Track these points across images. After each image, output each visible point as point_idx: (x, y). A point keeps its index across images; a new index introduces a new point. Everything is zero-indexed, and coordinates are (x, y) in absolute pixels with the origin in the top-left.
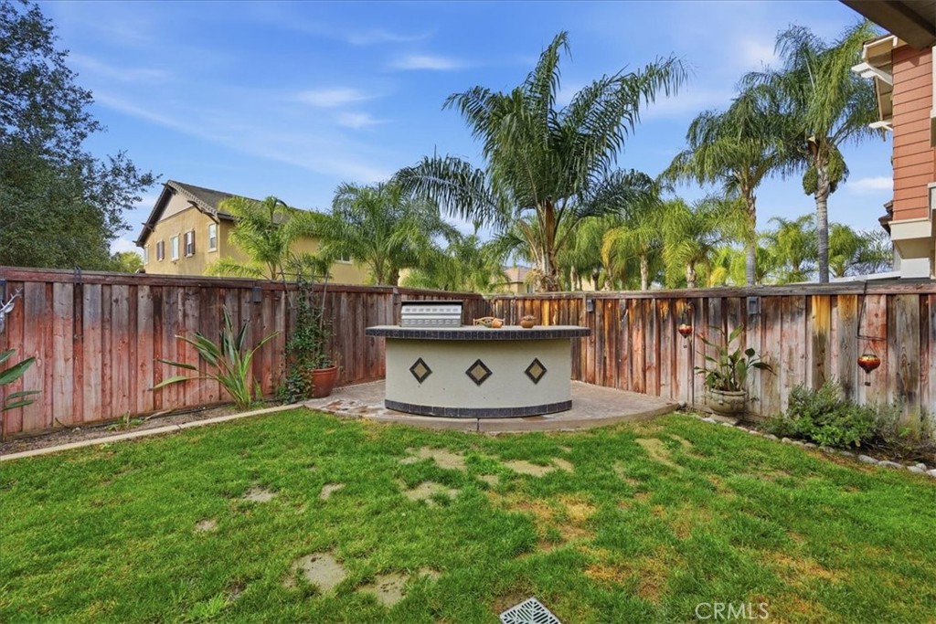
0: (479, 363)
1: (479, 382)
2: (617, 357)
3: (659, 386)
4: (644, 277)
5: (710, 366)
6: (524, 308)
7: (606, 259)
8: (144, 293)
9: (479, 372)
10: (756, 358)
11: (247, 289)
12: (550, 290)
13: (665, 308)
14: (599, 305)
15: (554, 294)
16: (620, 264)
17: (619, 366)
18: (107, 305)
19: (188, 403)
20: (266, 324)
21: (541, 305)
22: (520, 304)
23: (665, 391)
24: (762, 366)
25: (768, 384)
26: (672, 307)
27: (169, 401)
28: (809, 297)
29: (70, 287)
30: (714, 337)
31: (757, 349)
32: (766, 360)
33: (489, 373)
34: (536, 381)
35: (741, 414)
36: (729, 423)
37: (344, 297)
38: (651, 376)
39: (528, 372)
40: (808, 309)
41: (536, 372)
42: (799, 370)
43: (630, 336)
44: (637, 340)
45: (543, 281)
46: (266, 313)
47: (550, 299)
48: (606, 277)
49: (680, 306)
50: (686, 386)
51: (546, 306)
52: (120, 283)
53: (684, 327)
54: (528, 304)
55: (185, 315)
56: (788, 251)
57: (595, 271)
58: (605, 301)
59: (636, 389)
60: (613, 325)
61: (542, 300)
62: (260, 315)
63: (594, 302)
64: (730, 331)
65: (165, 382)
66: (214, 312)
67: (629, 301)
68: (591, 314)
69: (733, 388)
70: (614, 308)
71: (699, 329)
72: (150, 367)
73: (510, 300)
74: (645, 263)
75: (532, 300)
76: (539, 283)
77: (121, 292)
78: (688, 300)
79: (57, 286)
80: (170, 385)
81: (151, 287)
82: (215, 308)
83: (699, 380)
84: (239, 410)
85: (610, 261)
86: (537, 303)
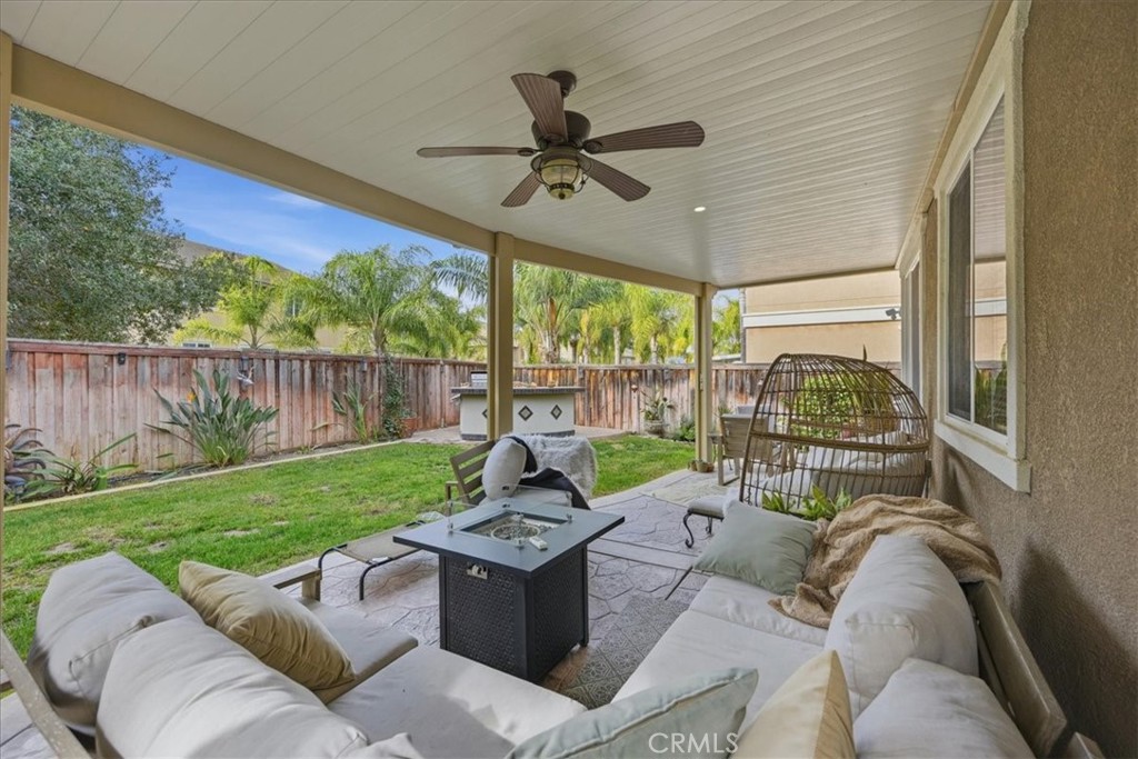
0: (526, 407)
1: (526, 419)
2: (599, 406)
3: (622, 423)
4: (617, 347)
5: (648, 408)
6: (533, 375)
7: (585, 330)
8: (307, 365)
9: (526, 413)
10: (668, 403)
11: (359, 362)
12: (552, 362)
13: (625, 376)
14: (587, 373)
15: (556, 366)
16: (597, 334)
17: (599, 413)
18: (291, 372)
19: (329, 440)
20: (369, 387)
21: (547, 373)
22: (530, 373)
23: (625, 426)
24: (670, 407)
25: (673, 416)
26: (629, 375)
27: (320, 438)
28: (689, 370)
29: (273, 362)
30: (649, 392)
31: (668, 398)
32: (672, 403)
33: (531, 414)
34: (556, 418)
35: (660, 432)
36: (655, 437)
37: (411, 367)
38: (618, 418)
39: (552, 413)
40: (689, 377)
41: (556, 413)
42: (685, 408)
43: (606, 393)
44: (608, 395)
45: (548, 356)
46: (368, 378)
47: (554, 369)
48: (584, 346)
49: (633, 374)
50: (637, 423)
51: (551, 373)
52: (295, 359)
53: (634, 386)
54: (536, 372)
55: (327, 380)
56: (731, 325)
57: (573, 337)
58: (591, 371)
59: (610, 427)
60: (596, 387)
61: (548, 370)
62: (365, 381)
63: (584, 372)
64: (657, 388)
65: (317, 427)
66: (342, 378)
67: (605, 371)
68: (582, 379)
69: (657, 419)
70: (596, 376)
71: (642, 387)
72: (310, 415)
73: (521, 369)
74: (618, 333)
75: (540, 370)
76: (544, 357)
77: (296, 364)
78: (637, 371)
79: (267, 361)
80: (319, 428)
81: (311, 361)
82: (343, 374)
83: (643, 415)
84: (363, 444)
85: (588, 330)
86: (543, 372)
